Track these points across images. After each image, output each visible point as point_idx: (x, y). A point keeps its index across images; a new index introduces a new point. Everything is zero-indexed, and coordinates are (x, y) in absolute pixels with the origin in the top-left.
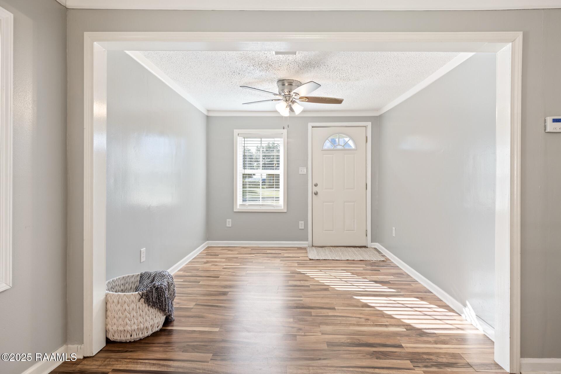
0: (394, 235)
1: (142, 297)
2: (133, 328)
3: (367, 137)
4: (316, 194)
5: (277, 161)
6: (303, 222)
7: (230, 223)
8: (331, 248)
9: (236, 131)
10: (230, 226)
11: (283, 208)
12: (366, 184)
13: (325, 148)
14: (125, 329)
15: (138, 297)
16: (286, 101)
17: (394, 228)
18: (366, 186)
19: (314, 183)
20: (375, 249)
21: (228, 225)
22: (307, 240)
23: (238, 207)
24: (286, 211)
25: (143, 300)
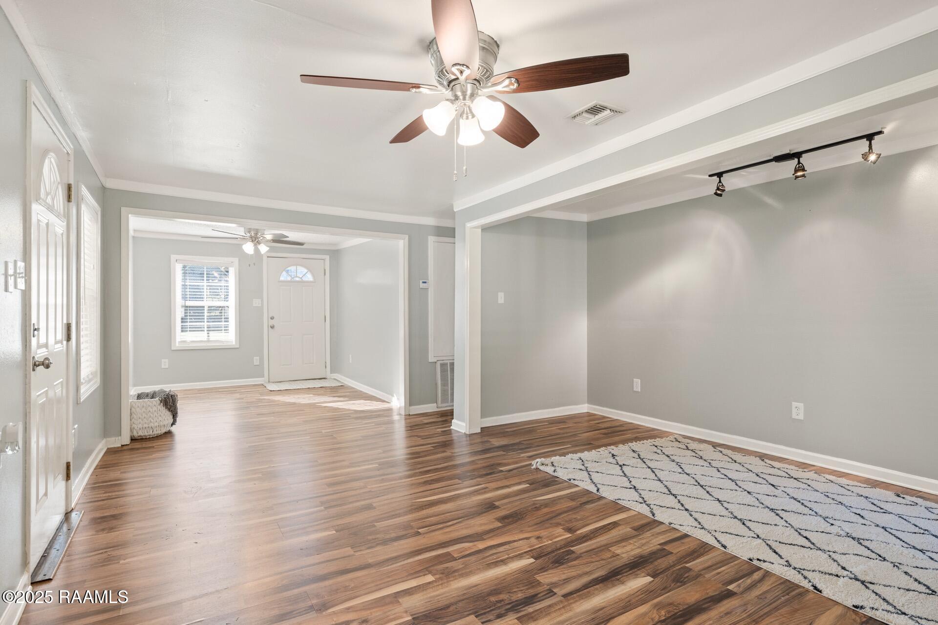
0: (351, 362)
1: (161, 402)
2: (155, 425)
3: (325, 270)
4: (272, 327)
5: (226, 292)
6: (258, 358)
7: (167, 364)
8: (290, 382)
9: (174, 257)
10: (167, 367)
11: (234, 343)
12: (325, 317)
13: (282, 278)
14: (150, 426)
15: (159, 402)
16: (252, 241)
17: (350, 356)
18: (325, 318)
19: (270, 316)
20: (335, 379)
21: (163, 367)
22: (263, 376)
23: (177, 345)
24: (238, 347)
25: (162, 404)
